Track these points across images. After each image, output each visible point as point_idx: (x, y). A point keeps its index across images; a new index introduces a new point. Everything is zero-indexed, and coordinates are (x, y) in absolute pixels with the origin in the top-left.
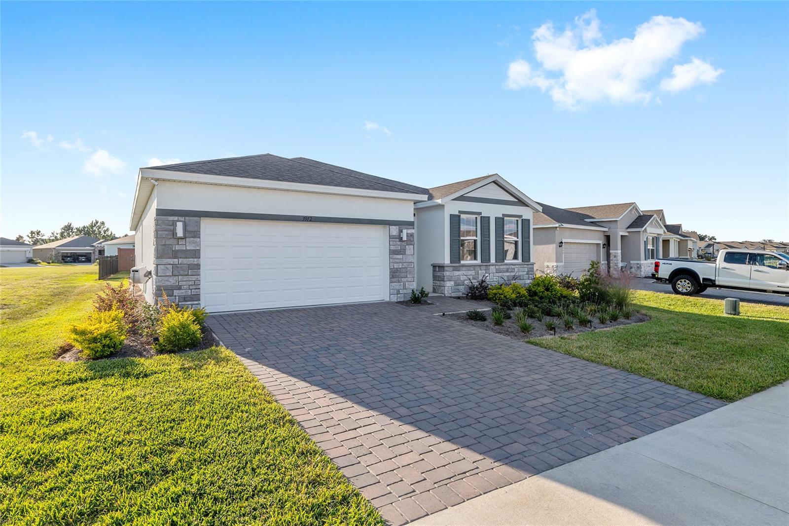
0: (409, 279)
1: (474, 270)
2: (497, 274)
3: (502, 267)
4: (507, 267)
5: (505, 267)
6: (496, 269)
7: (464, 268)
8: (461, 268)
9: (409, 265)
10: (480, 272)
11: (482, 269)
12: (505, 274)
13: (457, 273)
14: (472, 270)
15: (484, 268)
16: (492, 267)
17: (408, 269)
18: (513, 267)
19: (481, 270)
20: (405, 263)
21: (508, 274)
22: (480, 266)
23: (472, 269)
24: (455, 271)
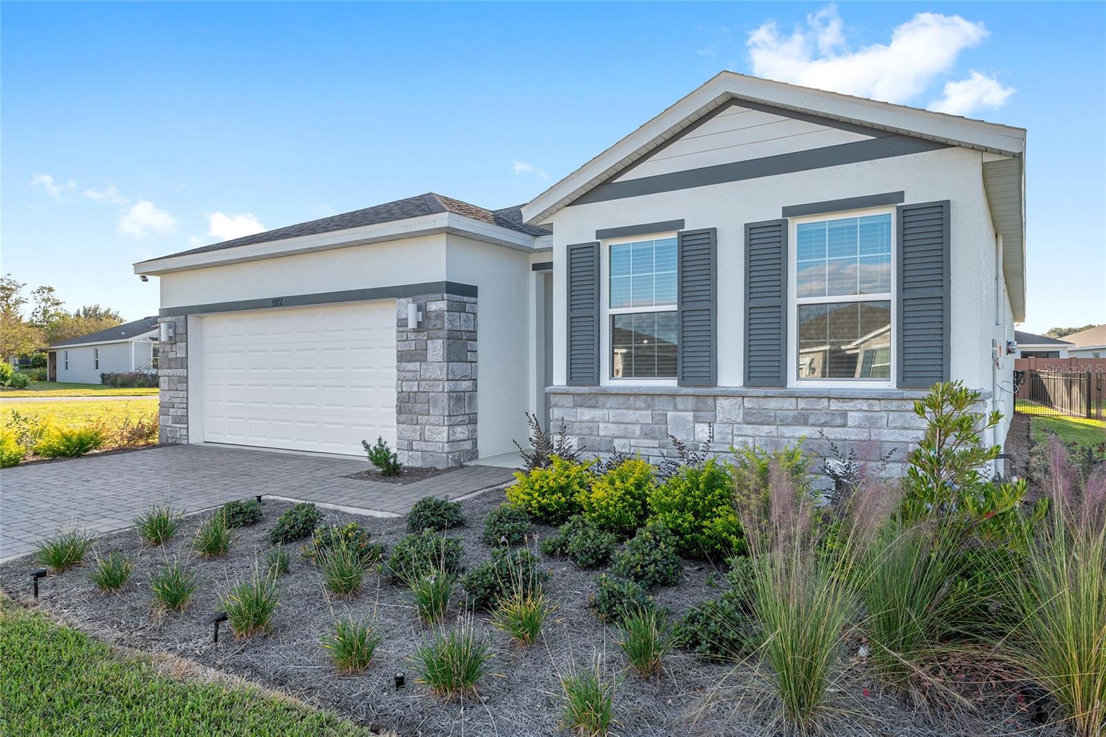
0: (433, 419)
1: (648, 407)
2: (748, 429)
3: (773, 404)
4: (802, 404)
5: (789, 404)
6: (747, 412)
7: (612, 401)
8: (601, 399)
9: (433, 386)
10: (670, 414)
11: (680, 406)
12: (787, 431)
13: (586, 414)
14: (642, 409)
15: (691, 402)
16: (722, 403)
17: (431, 394)
18: (835, 405)
19: (676, 409)
20: (424, 380)
21: (805, 431)
22: (674, 396)
23: (640, 403)
24: (581, 406)
